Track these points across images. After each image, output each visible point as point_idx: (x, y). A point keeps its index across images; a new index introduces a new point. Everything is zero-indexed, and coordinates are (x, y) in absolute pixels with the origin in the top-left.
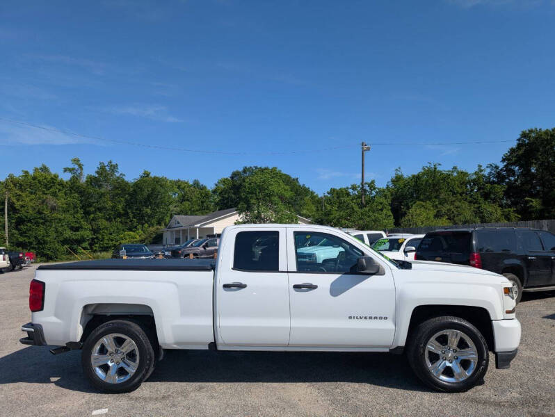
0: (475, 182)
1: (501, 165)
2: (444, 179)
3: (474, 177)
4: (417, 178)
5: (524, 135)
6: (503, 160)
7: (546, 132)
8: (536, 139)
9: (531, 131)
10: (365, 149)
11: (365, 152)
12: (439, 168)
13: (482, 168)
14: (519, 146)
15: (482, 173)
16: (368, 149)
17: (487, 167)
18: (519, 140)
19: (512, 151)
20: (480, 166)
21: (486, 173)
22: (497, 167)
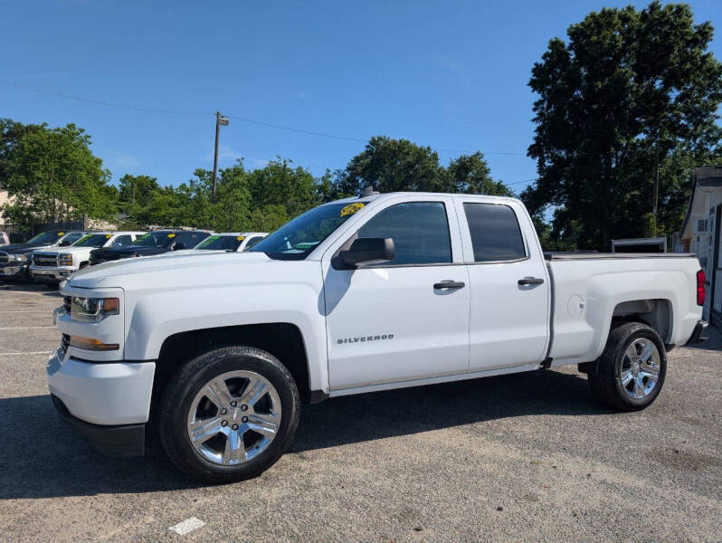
0: (322, 189)
1: (348, 174)
2: (294, 180)
3: (321, 183)
4: (260, 175)
5: (373, 142)
6: (348, 169)
7: (394, 143)
8: (385, 149)
9: (380, 139)
10: (220, 122)
11: (220, 127)
12: (289, 166)
13: (330, 174)
14: (369, 153)
15: (330, 179)
16: (227, 123)
17: (335, 173)
18: (368, 147)
19: (357, 159)
20: (329, 171)
21: (333, 180)
22: (344, 175)
